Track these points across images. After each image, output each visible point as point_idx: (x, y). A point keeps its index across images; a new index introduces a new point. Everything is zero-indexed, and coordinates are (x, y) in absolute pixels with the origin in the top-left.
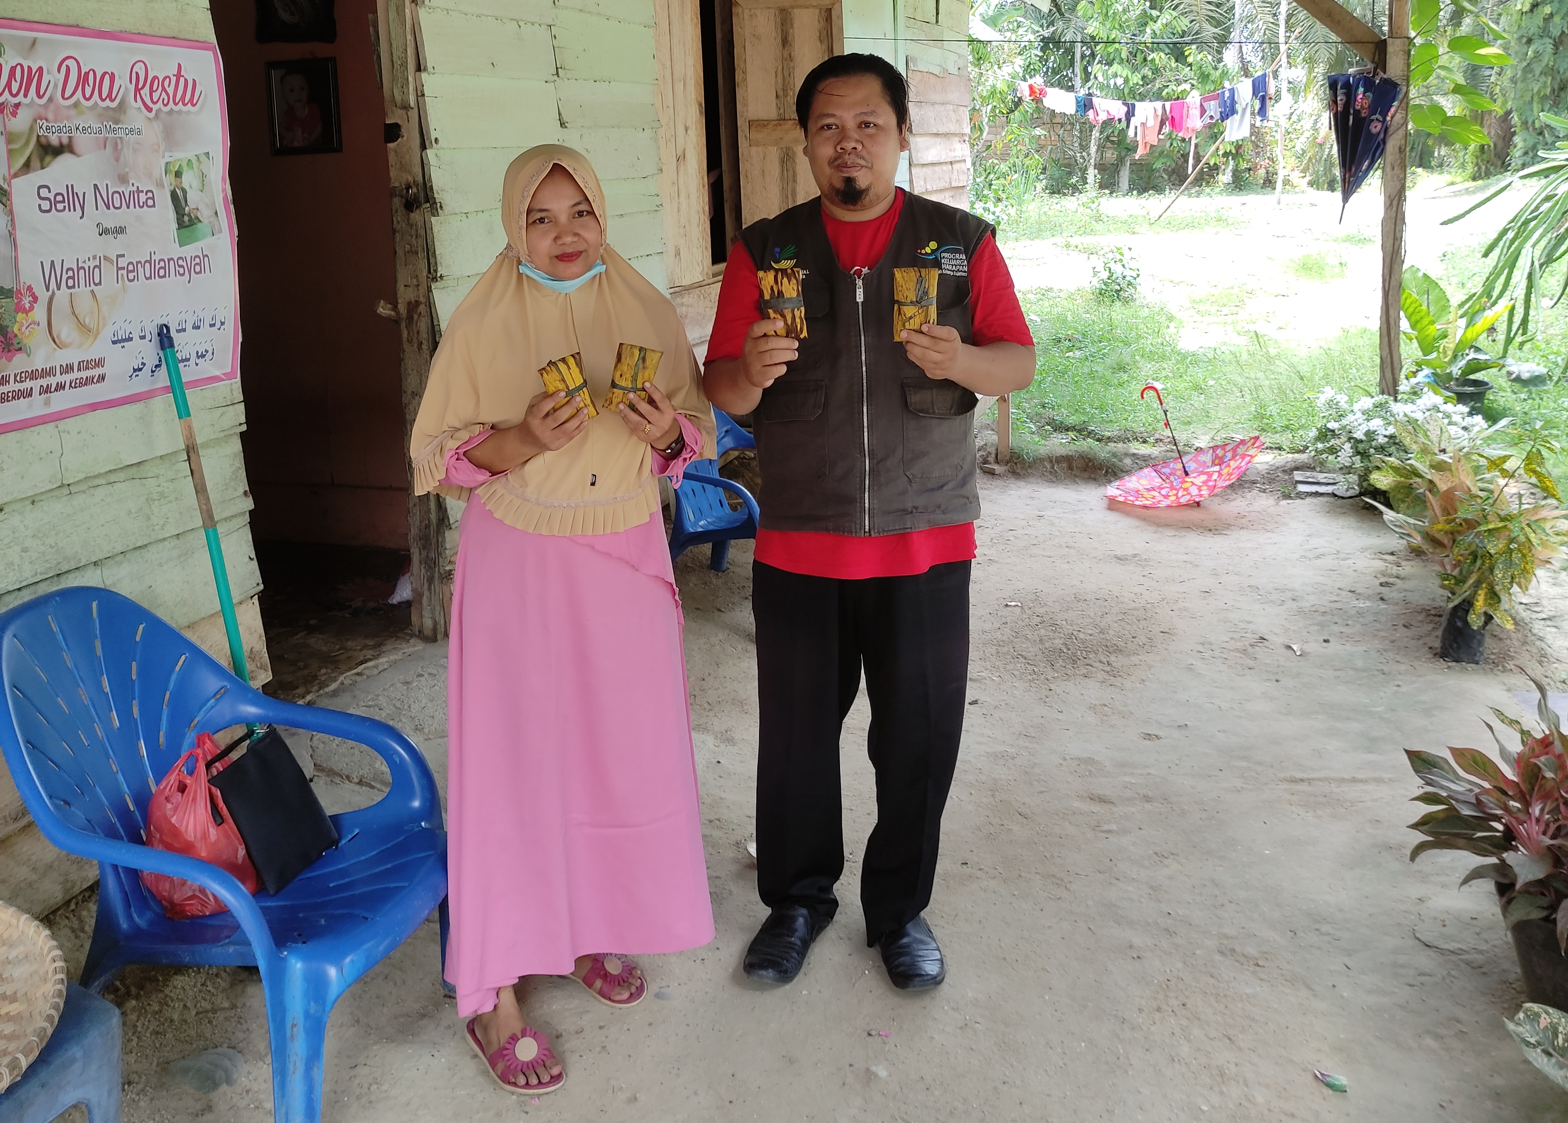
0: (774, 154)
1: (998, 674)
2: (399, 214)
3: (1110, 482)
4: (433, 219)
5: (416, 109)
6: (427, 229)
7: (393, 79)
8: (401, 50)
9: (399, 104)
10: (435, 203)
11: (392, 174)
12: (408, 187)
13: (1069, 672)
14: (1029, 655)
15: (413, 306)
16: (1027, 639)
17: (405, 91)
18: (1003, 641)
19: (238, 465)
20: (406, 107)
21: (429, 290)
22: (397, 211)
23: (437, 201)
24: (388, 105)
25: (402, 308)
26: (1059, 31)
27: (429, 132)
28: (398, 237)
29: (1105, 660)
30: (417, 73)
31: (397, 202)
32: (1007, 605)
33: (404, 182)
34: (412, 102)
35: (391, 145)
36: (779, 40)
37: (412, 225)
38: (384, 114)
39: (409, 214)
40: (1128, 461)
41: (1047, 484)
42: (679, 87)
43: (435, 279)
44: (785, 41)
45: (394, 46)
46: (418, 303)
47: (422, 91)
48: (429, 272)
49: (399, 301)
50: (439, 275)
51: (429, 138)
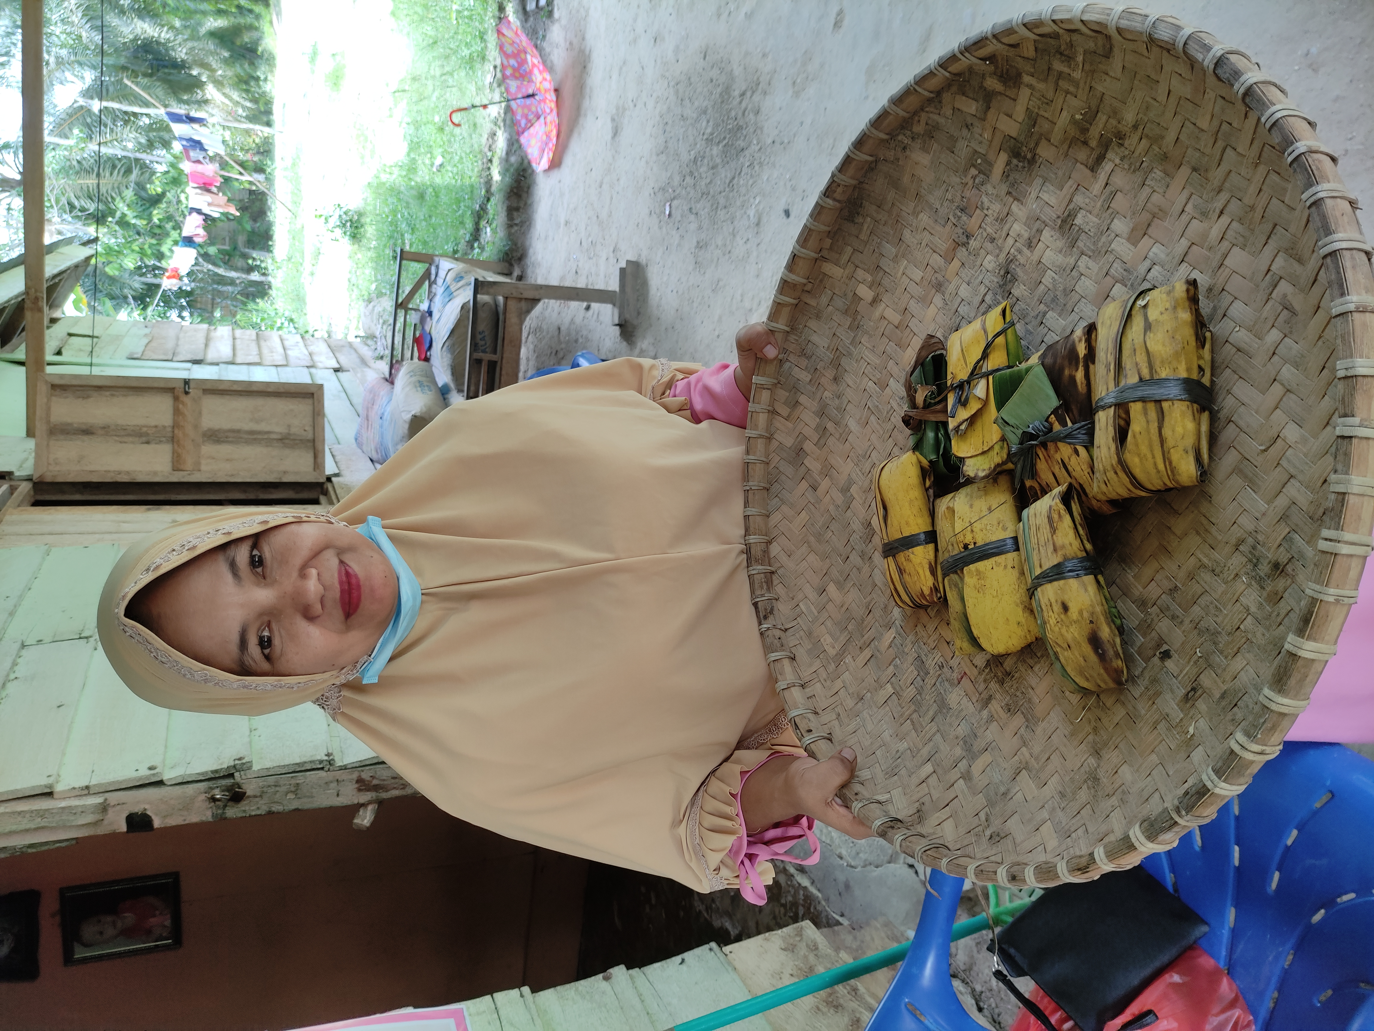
0: (208, 449)
1: (752, 200)
2: (247, 808)
3: (533, 171)
4: (256, 767)
5: (107, 795)
6: (266, 774)
7: (64, 827)
8: (19, 819)
9: (98, 817)
10: (234, 766)
11: (194, 818)
12: (213, 799)
13: (752, 130)
14: (729, 176)
15: (363, 785)
16: (710, 183)
17: (80, 810)
18: (712, 205)
19: (573, 992)
20: (104, 808)
21: (344, 768)
22: (244, 811)
23: (232, 763)
24: (101, 831)
25: (365, 797)
26: (132, 293)
27: (140, 778)
28: (276, 808)
29: (738, 100)
30: (55, 796)
31: (232, 812)
32: (670, 215)
33: (207, 804)
34: (99, 800)
35: (157, 823)
36: (86, 438)
37: (263, 792)
38: (114, 836)
39: (249, 797)
40: (513, 159)
41: (532, 230)
42: (125, 527)
43: (331, 763)
44: (87, 431)
45: (14, 828)
46: (360, 781)
47: (82, 789)
48: (322, 769)
49: (356, 802)
50: (326, 758)
51: (147, 777)
